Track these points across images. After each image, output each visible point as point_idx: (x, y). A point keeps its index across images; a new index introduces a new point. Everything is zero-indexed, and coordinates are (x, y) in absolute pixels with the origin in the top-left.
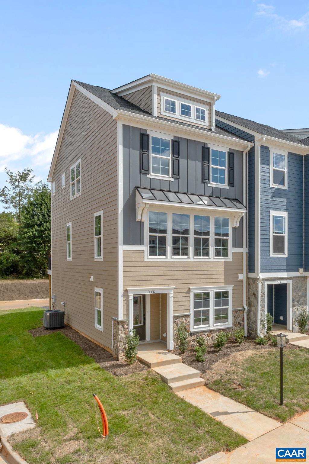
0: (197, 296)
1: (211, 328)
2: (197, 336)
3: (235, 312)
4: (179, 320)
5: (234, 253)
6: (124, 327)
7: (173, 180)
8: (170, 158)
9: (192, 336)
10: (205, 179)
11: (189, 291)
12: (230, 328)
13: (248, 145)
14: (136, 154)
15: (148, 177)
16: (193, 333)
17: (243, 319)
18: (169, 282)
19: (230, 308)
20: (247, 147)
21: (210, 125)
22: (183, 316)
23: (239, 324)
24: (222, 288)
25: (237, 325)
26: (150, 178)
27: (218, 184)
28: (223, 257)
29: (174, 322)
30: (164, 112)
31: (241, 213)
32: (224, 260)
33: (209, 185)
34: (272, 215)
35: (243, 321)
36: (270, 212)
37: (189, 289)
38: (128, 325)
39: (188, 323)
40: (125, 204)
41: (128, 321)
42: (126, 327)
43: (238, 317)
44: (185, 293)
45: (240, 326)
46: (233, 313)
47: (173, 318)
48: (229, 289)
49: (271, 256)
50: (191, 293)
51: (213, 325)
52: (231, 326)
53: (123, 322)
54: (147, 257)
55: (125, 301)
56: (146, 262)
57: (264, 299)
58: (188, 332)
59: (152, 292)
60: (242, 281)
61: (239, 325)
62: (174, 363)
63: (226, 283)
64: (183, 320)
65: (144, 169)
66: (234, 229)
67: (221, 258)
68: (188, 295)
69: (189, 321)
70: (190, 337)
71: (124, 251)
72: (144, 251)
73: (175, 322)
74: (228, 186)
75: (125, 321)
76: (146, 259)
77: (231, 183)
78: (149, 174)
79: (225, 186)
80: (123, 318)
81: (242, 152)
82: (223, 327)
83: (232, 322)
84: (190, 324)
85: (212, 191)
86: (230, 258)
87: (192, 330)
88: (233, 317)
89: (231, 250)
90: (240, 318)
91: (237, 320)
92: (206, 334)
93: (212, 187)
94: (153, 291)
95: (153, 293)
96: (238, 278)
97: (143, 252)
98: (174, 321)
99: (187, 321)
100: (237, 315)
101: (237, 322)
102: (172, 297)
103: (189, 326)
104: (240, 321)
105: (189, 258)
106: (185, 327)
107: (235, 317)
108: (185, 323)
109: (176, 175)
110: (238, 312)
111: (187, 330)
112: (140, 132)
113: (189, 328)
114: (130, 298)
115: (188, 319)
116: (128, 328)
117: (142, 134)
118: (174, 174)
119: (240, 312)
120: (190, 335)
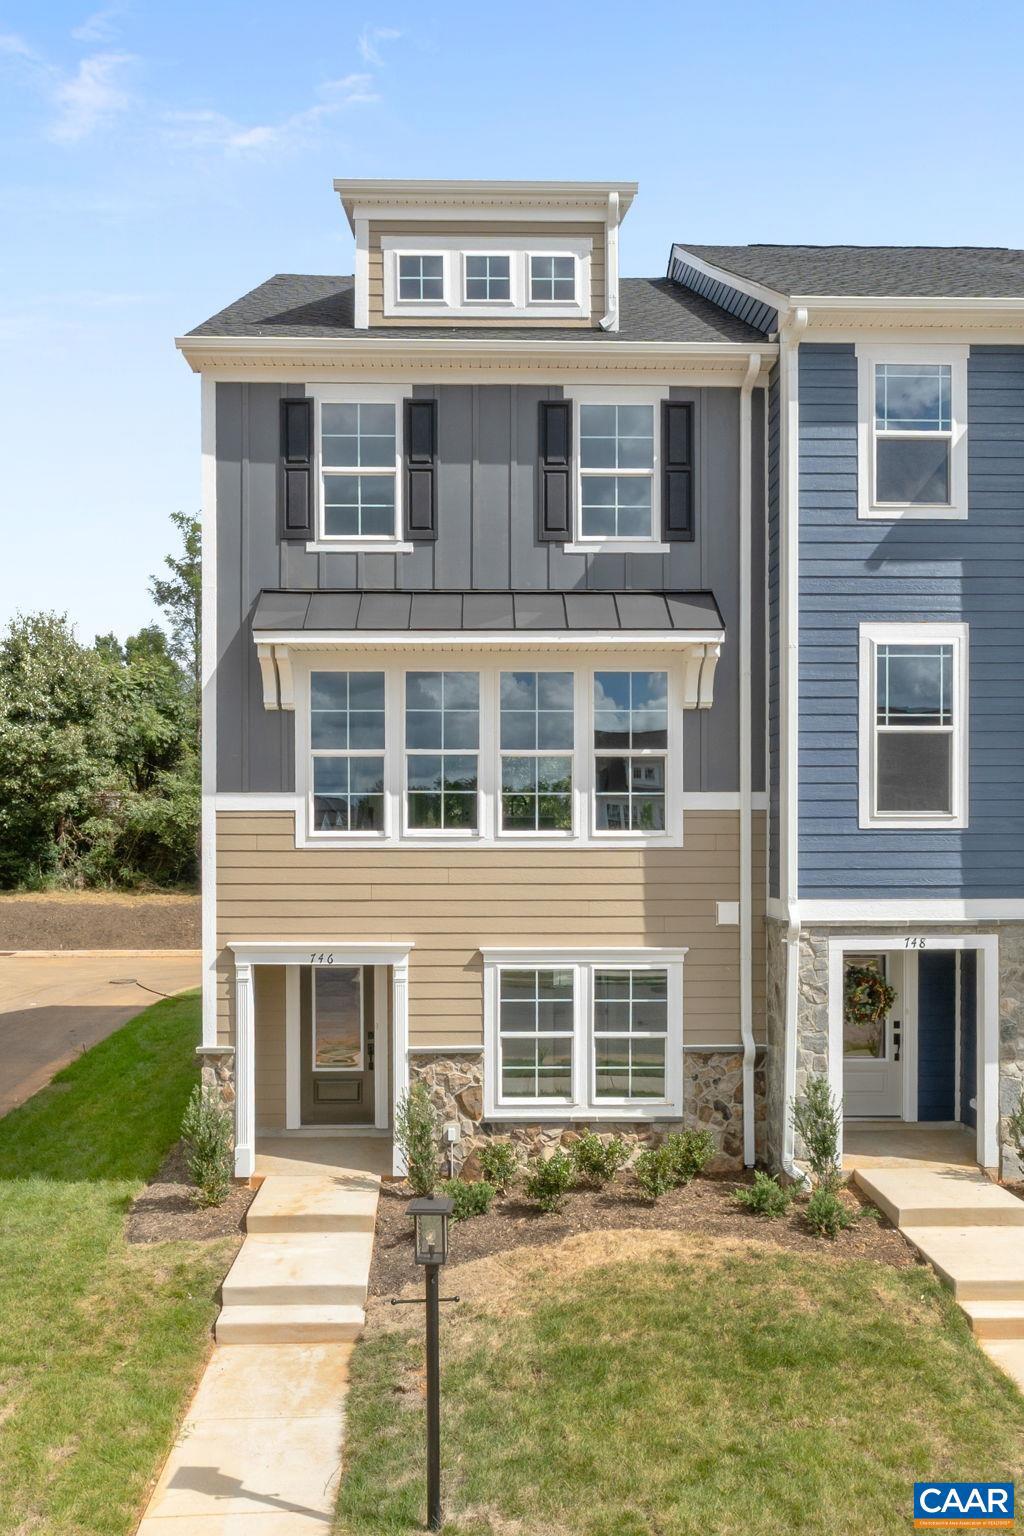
0: (515, 983)
1: (581, 1112)
2: (512, 1137)
3: (697, 1057)
4: (435, 1067)
5: (689, 816)
6: (218, 1074)
7: (409, 547)
8: (398, 470)
9: (489, 1136)
10: (552, 528)
11: (477, 962)
12: (671, 1122)
13: (748, 356)
14: (265, 476)
15: (308, 550)
16: (496, 1124)
17: (740, 1089)
18: (390, 925)
19: (674, 1038)
20: (744, 367)
21: (600, 310)
22: (451, 1056)
23: (717, 1109)
24: (635, 955)
25: (707, 1111)
26: (318, 553)
27: (616, 538)
28: (638, 833)
29: (413, 1074)
30: (398, 304)
31: (706, 646)
32: (642, 844)
33: (569, 548)
34: (872, 643)
35: (738, 1097)
36: (858, 629)
37: (480, 955)
38: (233, 1068)
39: (473, 1084)
40: (224, 656)
41: (232, 1054)
42: (227, 1073)
43: (716, 1082)
44: (462, 968)
45: (726, 1117)
46: (690, 1060)
47: (410, 1059)
48: (671, 962)
49: (865, 822)
50: (486, 970)
51: (584, 1101)
52: (679, 1113)
53: (215, 1057)
54: (306, 832)
55: (226, 987)
56: (301, 850)
57: (823, 1017)
58: (473, 1117)
59: (321, 959)
60: (734, 930)
61: (719, 1116)
63: (657, 931)
64: (454, 1071)
65: (295, 527)
66: (692, 715)
67: (633, 838)
68: (473, 976)
69: (478, 1075)
70: (485, 1137)
71: (221, 815)
72: (294, 812)
73: (418, 1073)
74: (664, 540)
75: (223, 1055)
76: (301, 843)
77: (679, 525)
78: (312, 539)
79: (651, 543)
80: (219, 1043)
81: (737, 391)
82: (638, 1114)
83: (685, 1099)
84: (480, 1088)
85: (583, 572)
86: (673, 835)
87: (490, 1113)
88: (685, 1076)
89: (678, 800)
90: (722, 1086)
91: (710, 1094)
92: (556, 1132)
93: (586, 555)
94: (325, 957)
95: (325, 963)
96: (715, 917)
97: (290, 815)
98: (412, 1071)
99: (469, 1076)
100: (708, 1072)
101: (707, 1101)
102: (403, 981)
103: (475, 1094)
104: (724, 1101)
105: (477, 837)
106: (459, 1098)
107: (696, 1078)
108: (458, 1082)
109: (422, 529)
110: (715, 1058)
111: (469, 1109)
112: (278, 398)
113: (479, 1100)
114: (240, 975)
115: (474, 1068)
116: (232, 1079)
117: (287, 403)
118: (412, 528)
119: (725, 1060)
120: (481, 1129)
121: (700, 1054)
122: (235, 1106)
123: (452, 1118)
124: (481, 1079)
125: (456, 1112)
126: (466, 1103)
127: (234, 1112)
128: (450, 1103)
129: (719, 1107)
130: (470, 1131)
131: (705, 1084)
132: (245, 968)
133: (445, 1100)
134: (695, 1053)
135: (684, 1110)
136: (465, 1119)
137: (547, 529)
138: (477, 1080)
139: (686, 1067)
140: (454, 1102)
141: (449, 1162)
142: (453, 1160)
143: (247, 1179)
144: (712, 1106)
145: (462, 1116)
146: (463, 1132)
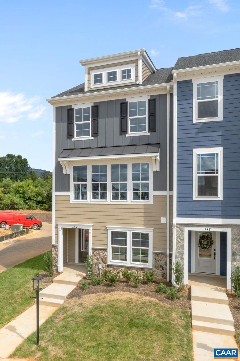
0: (114, 234)
1: (129, 265)
2: (113, 269)
3: (156, 254)
4: (97, 252)
5: (154, 197)
6: (55, 250)
7: (93, 138)
8: (90, 121)
11: (106, 230)
12: (150, 269)
13: (167, 86)
15: (73, 140)
16: (110, 266)
17: (166, 263)
18: (88, 220)
19: (150, 249)
20: (166, 89)
21: (137, 80)
22: (100, 250)
23: (161, 267)
24: (142, 230)
25: (158, 267)
26: (74, 141)
27: (138, 132)
28: (142, 201)
30: (93, 85)
31: (155, 156)
32: (143, 203)
33: (127, 135)
34: (196, 154)
35: (166, 265)
37: (107, 228)
38: (58, 249)
40: (57, 163)
41: (57, 246)
42: (57, 250)
43: (161, 260)
44: (103, 230)
45: (163, 269)
46: (154, 255)
47: (92, 250)
48: (150, 232)
49: (194, 198)
50: (108, 231)
51: (129, 262)
52: (151, 267)
53: (54, 246)
54: (72, 200)
55: (57, 232)
56: (71, 204)
58: (105, 264)
60: (165, 224)
61: (161, 269)
63: (147, 225)
64: (101, 253)
65: (70, 135)
66: (155, 173)
67: (141, 202)
68: (105, 232)
70: (108, 268)
71: (56, 196)
72: (70, 196)
73: (94, 253)
74: (149, 132)
75: (56, 246)
76: (71, 202)
77: (152, 129)
78: (73, 138)
79: (146, 133)
80: (55, 243)
81: (166, 95)
82: (142, 266)
83: (153, 264)
84: (106, 257)
85: (130, 141)
86: (150, 201)
87: (109, 263)
88: (153, 258)
89: (152, 193)
90: (162, 262)
91: (159, 263)
92: (123, 269)
93: (131, 137)
94: (75, 227)
96: (160, 221)
97: (69, 196)
98: (92, 252)
99: (104, 254)
100: (159, 258)
101: (158, 265)
102: (91, 233)
103: (105, 258)
105: (106, 201)
106: (102, 259)
107: (156, 259)
108: (102, 255)
109: (95, 134)
110: (160, 255)
111: (104, 262)
112: (67, 109)
113: (106, 260)
114: (59, 230)
115: (105, 253)
116: (58, 251)
117: (69, 110)
118: (93, 134)
119: (163, 255)
120: (107, 267)
121: (156, 253)
122: (58, 257)
123: (101, 263)
124: (107, 255)
125: (102, 262)
126: (103, 260)
127: (58, 258)
128: (100, 260)
129: (161, 266)
130: (105, 267)
131: (158, 261)
132: (60, 228)
133: (99, 259)
134: (155, 253)
135: (153, 266)
136: (103, 264)
137: (122, 132)
138: (106, 255)
139: (153, 256)
140: (101, 260)
141: (100, 273)
142: (101, 273)
143: (60, 272)
144: (159, 266)
145: (103, 263)
146: (103, 267)
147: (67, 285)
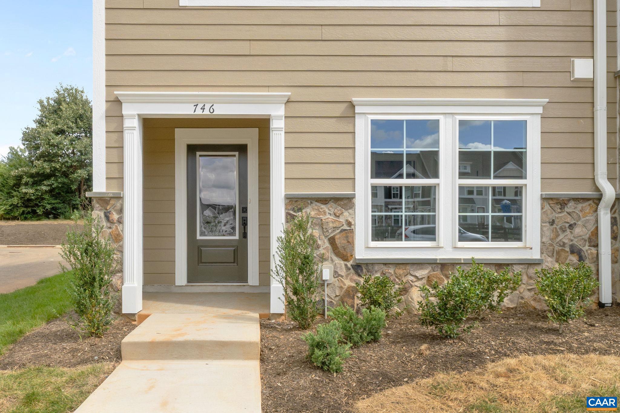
0: (384, 132)
1: (444, 255)
3: (554, 203)
4: (310, 211)
6: (107, 217)
9: (360, 276)
11: (349, 113)
12: (530, 264)
16: (367, 264)
17: (595, 233)
18: (267, 79)
19: (532, 185)
22: (324, 200)
23: (572, 252)
24: (497, 106)
25: (563, 255)
29: (290, 217)
32: (502, 4)
35: (592, 241)
37: (351, 107)
38: (121, 211)
39: (346, 227)
41: (119, 198)
42: (115, 216)
43: (571, 226)
44: (334, 120)
45: (581, 259)
46: (547, 207)
47: (286, 203)
48: (530, 113)
50: (357, 120)
51: (453, 245)
52: (536, 255)
53: (104, 200)
55: (116, 135)
56: (185, 8)
58: (346, 258)
59: (203, 109)
60: (589, 85)
61: (574, 259)
62: (224, 357)
63: (516, 88)
64: (327, 214)
68: (343, 126)
69: (350, 220)
70: (356, 277)
73: (293, 217)
75: (111, 198)
80: (108, 186)
83: (543, 243)
84: (352, 231)
87: (361, 255)
88: (542, 221)
90: (578, 230)
91: (565, 238)
92: (423, 273)
94: (207, 107)
95: (206, 112)
96: (570, 72)
98: (287, 214)
99: (342, 219)
100: (563, 217)
101: (564, 244)
102: (279, 129)
103: (347, 237)
104: (578, 243)
106: (332, 241)
107: (552, 223)
108: (331, 225)
110: (571, 204)
111: (342, 250)
113: (351, 243)
114: (127, 123)
115: (346, 214)
116: (120, 221)
119: (580, 206)
120: (352, 271)
121: (557, 199)
122: (122, 247)
123: (326, 260)
124: (353, 223)
125: (330, 254)
126: (339, 245)
127: (122, 252)
128: (324, 245)
129: (574, 250)
130: (343, 272)
131: (561, 228)
132: (132, 117)
133: (319, 242)
134: (552, 199)
135: (542, 253)
136: (337, 260)
138: (349, 224)
139: (543, 213)
140: (327, 244)
141: (324, 300)
142: (327, 299)
143: (134, 315)
144: (567, 249)
145: (335, 258)
146: (335, 272)
147: (207, 362)
